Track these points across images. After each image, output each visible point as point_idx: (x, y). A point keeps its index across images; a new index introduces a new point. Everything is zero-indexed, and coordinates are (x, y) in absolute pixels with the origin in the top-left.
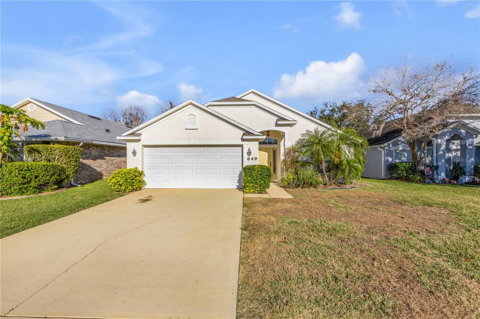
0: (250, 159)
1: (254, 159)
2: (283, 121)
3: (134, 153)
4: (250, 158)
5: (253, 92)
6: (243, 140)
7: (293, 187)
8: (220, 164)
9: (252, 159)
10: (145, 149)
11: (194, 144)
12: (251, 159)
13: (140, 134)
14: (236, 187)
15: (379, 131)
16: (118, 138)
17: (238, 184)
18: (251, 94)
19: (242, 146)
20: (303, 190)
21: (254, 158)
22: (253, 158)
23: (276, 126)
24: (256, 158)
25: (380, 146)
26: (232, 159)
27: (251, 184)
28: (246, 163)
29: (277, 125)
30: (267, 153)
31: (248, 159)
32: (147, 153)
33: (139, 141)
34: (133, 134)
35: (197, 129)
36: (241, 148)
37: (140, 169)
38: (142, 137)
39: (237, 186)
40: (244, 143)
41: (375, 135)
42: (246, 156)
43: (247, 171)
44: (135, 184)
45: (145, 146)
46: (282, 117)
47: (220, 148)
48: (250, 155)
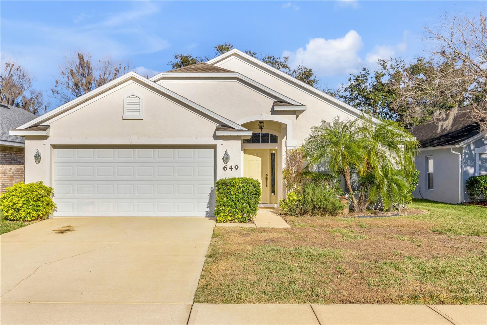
0: (228, 168)
1: (234, 169)
2: (284, 105)
3: (38, 158)
4: (228, 166)
5: (235, 54)
6: (216, 137)
7: (297, 214)
8: (178, 176)
9: (231, 168)
10: (55, 151)
11: (137, 144)
12: (230, 169)
13: (48, 127)
14: (204, 214)
15: (447, 122)
16: (12, 133)
17: (208, 210)
18: (233, 57)
19: (214, 147)
20: (312, 218)
21: (233, 167)
22: (232, 166)
23: (271, 115)
24: (236, 167)
25: (453, 146)
26: (199, 168)
27: (228, 208)
28: (222, 175)
29: (273, 112)
30: (260, 159)
31: (225, 168)
32: (58, 157)
33: (45, 137)
34: (35, 127)
35: (142, 120)
36: (213, 150)
37: (46, 184)
38: (51, 132)
39: (207, 212)
40: (218, 143)
41: (442, 128)
42: (220, 164)
43: (222, 187)
44: (41, 209)
45: (55, 146)
46: (281, 99)
47: (179, 150)
48: (227, 163)
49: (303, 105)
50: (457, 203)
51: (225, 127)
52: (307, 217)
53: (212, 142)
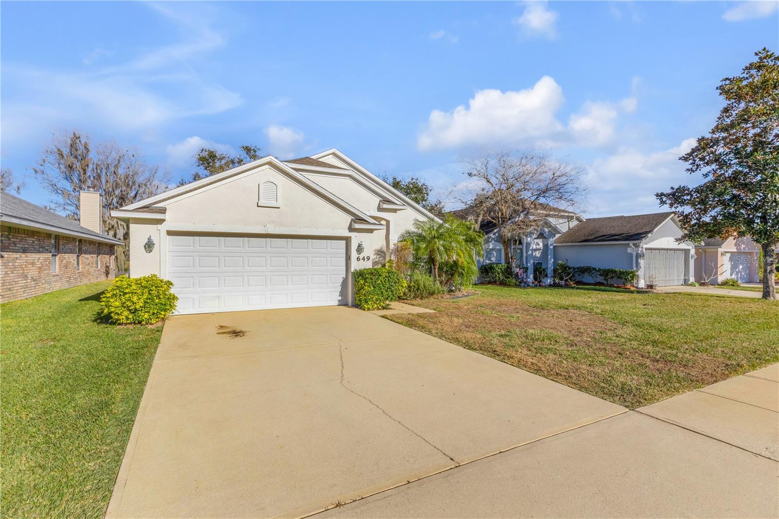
1: (366, 259)
2: (389, 204)
3: (149, 246)
4: (361, 258)
5: (333, 154)
6: (351, 229)
8: (312, 266)
9: (364, 259)
10: (171, 238)
11: (273, 233)
13: (164, 209)
14: (337, 303)
17: (340, 298)
18: (331, 156)
19: (348, 240)
21: (365, 258)
22: (364, 257)
23: (378, 211)
24: (368, 258)
26: (332, 258)
28: (355, 266)
29: (380, 209)
31: (358, 259)
32: (174, 246)
33: (160, 222)
34: (146, 208)
35: (279, 208)
36: (344, 242)
38: (167, 216)
39: (339, 301)
40: (353, 235)
42: (354, 254)
45: (170, 233)
47: (313, 240)
48: (360, 253)
51: (360, 220)
53: (346, 233)
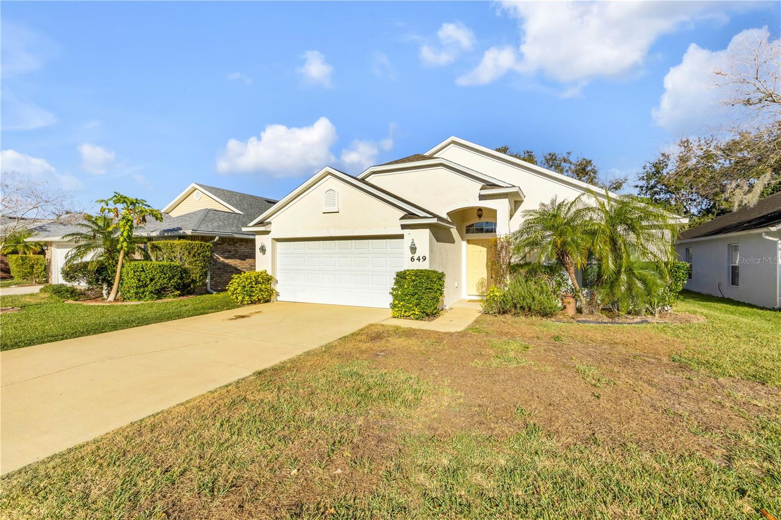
0: (415, 259)
1: (422, 260)
2: (492, 188)
3: (263, 250)
4: (416, 258)
6: (404, 227)
8: (373, 266)
9: (419, 259)
10: (279, 244)
11: (334, 235)
12: (417, 259)
13: (270, 223)
15: (750, 195)
16: (244, 229)
18: (452, 145)
19: (402, 237)
21: (421, 258)
22: (419, 257)
23: (481, 200)
24: (424, 258)
25: (765, 229)
26: (391, 259)
28: (409, 266)
29: (482, 197)
30: (485, 249)
31: (412, 259)
32: (281, 249)
33: (268, 232)
34: (261, 223)
35: (338, 212)
36: (401, 240)
37: (269, 273)
38: (272, 228)
39: (391, 303)
40: (405, 232)
42: (408, 254)
44: (254, 294)
45: (278, 240)
46: (490, 182)
47: (373, 241)
48: (415, 253)
49: (514, 186)
50: (774, 308)
51: (411, 215)
52: (508, 316)
53: (399, 231)
